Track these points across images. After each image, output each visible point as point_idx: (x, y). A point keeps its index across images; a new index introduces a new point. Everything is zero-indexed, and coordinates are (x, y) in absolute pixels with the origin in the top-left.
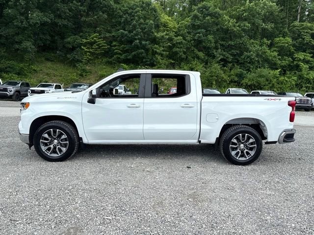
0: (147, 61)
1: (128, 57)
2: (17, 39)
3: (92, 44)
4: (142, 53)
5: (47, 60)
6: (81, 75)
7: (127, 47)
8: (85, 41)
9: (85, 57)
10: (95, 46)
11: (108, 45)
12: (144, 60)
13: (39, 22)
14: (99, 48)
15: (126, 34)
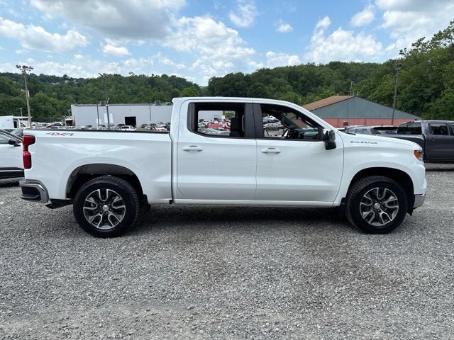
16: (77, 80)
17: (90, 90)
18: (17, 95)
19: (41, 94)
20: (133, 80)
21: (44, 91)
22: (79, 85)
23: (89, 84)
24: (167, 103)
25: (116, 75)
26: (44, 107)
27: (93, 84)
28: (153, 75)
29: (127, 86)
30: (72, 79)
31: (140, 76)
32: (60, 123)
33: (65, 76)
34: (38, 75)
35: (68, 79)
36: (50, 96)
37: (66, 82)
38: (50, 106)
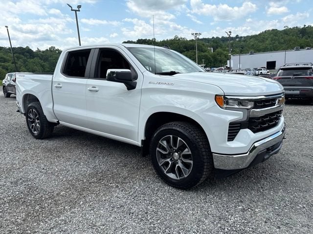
16: (244, 37)
17: (252, 43)
18: (205, 51)
19: (219, 50)
20: (287, 32)
21: (221, 47)
22: (244, 41)
23: (251, 40)
24: (307, 48)
25: (273, 30)
26: (220, 58)
27: (254, 39)
28: (305, 26)
29: (281, 37)
30: (241, 37)
31: (294, 28)
32: (223, 68)
33: (237, 35)
34: (221, 37)
35: (239, 38)
36: (224, 50)
37: (237, 40)
38: (223, 57)
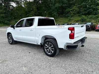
0: (94, 13)
1: (86, 13)
2: (53, 12)
3: (73, 10)
4: (91, 10)
5: (61, 17)
6: (69, 21)
7: (85, 9)
8: (71, 9)
9: (71, 15)
10: (75, 11)
11: (79, 9)
12: (92, 13)
13: (58, 6)
14: (76, 11)
15: (85, 4)
